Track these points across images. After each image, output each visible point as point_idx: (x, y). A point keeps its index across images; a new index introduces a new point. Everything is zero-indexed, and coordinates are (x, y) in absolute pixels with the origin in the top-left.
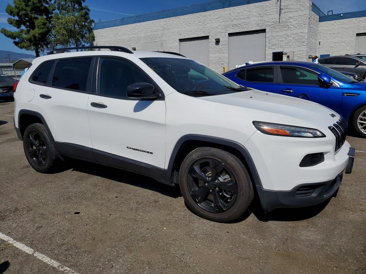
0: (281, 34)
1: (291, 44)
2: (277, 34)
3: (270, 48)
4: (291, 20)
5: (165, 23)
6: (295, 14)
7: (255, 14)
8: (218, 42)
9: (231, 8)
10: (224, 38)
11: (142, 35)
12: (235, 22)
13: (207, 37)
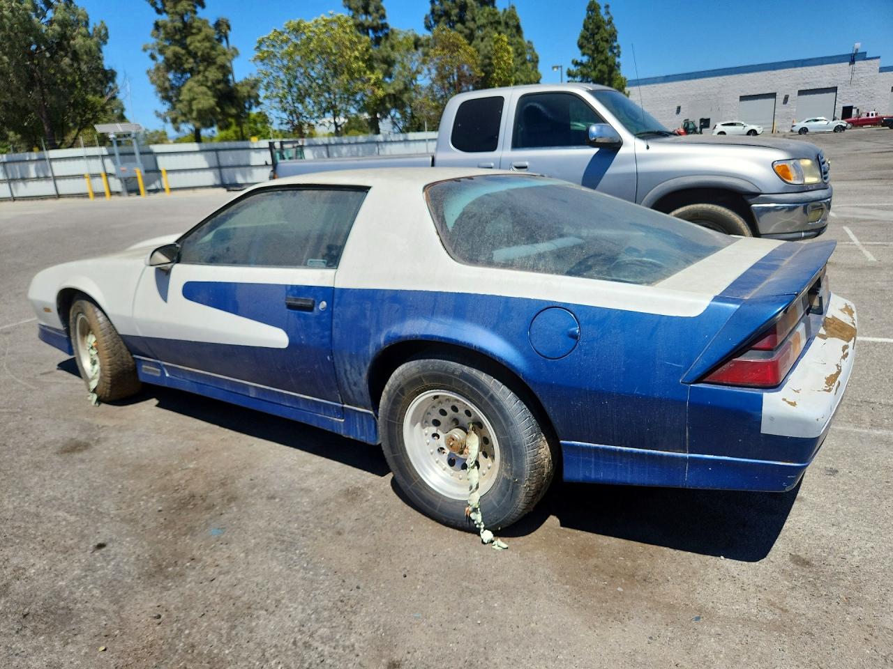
0: (852, 90)
1: (860, 99)
2: (849, 91)
3: (840, 103)
4: (862, 80)
5: (724, 80)
6: (867, 75)
7: (827, 74)
8: (786, 99)
9: (804, 68)
10: (793, 95)
11: (692, 93)
12: (807, 80)
13: (773, 95)
